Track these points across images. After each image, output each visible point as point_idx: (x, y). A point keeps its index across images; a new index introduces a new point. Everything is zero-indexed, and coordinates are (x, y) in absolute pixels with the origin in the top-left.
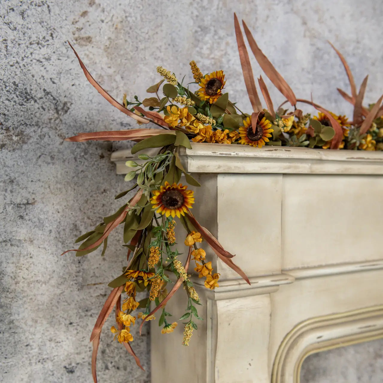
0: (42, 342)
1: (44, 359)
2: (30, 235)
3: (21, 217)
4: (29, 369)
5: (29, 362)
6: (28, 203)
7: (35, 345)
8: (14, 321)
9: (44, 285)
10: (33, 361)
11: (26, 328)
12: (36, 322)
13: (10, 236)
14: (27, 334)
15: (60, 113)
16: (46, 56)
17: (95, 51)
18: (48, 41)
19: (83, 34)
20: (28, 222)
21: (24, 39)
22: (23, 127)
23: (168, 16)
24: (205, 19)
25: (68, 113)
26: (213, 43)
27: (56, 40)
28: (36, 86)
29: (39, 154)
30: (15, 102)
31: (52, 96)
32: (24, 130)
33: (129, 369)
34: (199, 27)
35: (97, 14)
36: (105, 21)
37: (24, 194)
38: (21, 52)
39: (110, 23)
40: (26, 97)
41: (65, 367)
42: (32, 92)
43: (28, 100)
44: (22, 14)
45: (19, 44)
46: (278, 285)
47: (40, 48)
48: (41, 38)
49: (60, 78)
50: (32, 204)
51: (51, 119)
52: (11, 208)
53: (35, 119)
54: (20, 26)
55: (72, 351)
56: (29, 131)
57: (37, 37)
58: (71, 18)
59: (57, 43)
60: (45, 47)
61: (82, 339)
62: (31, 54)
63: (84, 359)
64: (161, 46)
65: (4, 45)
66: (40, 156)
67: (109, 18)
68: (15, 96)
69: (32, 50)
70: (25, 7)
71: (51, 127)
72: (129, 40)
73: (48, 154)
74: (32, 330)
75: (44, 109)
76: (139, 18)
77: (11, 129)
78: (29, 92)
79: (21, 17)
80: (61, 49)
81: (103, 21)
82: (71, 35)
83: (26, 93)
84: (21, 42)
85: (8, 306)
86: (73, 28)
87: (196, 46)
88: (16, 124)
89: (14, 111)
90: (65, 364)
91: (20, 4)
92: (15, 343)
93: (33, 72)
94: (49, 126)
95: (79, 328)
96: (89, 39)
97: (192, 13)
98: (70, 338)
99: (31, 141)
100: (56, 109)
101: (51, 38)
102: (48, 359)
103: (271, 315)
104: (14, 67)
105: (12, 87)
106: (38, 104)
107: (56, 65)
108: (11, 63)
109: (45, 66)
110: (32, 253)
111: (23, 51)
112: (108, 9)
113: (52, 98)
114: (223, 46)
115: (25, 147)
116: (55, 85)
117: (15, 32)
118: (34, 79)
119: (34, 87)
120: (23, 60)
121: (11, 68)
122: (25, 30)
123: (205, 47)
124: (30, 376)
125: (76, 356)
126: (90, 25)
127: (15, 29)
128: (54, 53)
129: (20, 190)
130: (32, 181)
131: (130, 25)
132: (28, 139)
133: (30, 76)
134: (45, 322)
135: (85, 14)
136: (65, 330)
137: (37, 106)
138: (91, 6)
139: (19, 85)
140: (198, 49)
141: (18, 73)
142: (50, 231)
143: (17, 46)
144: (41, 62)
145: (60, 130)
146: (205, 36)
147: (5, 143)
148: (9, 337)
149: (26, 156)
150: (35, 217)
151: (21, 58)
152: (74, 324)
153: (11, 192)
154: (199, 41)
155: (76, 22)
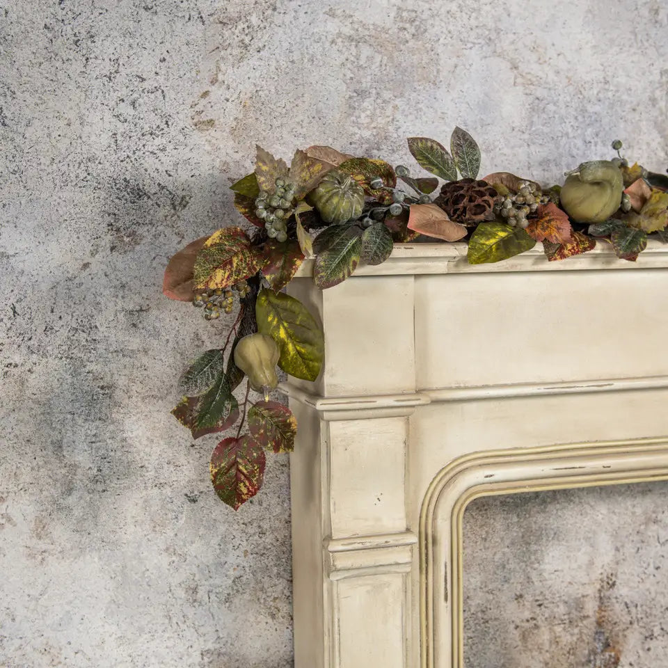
0: (158, 465)
1: (161, 484)
2: (144, 345)
3: (134, 325)
4: (144, 493)
5: (144, 485)
6: (141, 310)
7: (150, 467)
8: (127, 439)
9: (160, 401)
10: (149, 485)
11: (140, 448)
12: (152, 441)
13: (122, 346)
14: (142, 454)
15: (177, 208)
16: (161, 147)
17: (218, 135)
18: (163, 129)
19: (204, 118)
20: (141, 331)
21: (136, 131)
22: (134, 226)
23: (311, 83)
24: (363, 80)
25: (187, 208)
26: (375, 109)
27: (172, 128)
28: (149, 181)
29: (154, 255)
30: (126, 200)
31: (167, 190)
32: (136, 229)
33: (265, 505)
34: (355, 91)
35: (220, 93)
36: (230, 100)
37: (136, 300)
38: (132, 145)
39: (236, 101)
40: (138, 194)
41: (186, 495)
42: (145, 188)
43: (140, 197)
44: (133, 104)
45: (130, 137)
46: (413, 406)
47: (153, 139)
48: (155, 127)
49: (177, 170)
50: (146, 311)
51: (167, 216)
52: (122, 314)
53: (149, 217)
54: (131, 117)
55: (195, 477)
56: (142, 230)
57: (150, 127)
58: (189, 101)
59: (173, 131)
60: (160, 137)
61: (206, 465)
62: (144, 146)
63: (208, 487)
64: (302, 121)
65: (113, 140)
66: (154, 258)
67: (235, 96)
68: (126, 193)
69: (144, 142)
70: (135, 95)
71: (168, 225)
72: (262, 118)
73: (164, 254)
74: (147, 450)
75: (159, 206)
76: (273, 90)
77: (122, 229)
78: (141, 187)
79: (132, 107)
80: (178, 137)
81: (228, 100)
82: (190, 121)
83: (139, 189)
84: (133, 134)
85: (121, 422)
86: (191, 112)
87: (350, 115)
88: (128, 224)
89: (124, 210)
90: (185, 491)
91: (131, 93)
92: (128, 463)
93: (146, 166)
94: (165, 224)
95: (202, 451)
96: (211, 123)
97: (345, 75)
98: (191, 462)
99: (143, 242)
100: (173, 204)
101: (166, 126)
102: (166, 483)
103: (405, 443)
104: (125, 162)
105: (121, 184)
106: (152, 200)
107: (172, 156)
108: (122, 158)
109: (159, 158)
110: (147, 365)
111: (134, 143)
112: (235, 85)
113: (168, 192)
114: (389, 111)
115: (138, 248)
116: (171, 177)
117: (126, 124)
118: (148, 173)
119: (147, 181)
120: (134, 153)
121: (122, 164)
122: (137, 120)
123: (363, 115)
124: (145, 501)
125: (199, 483)
126: (212, 107)
127: (126, 121)
128: (170, 142)
129: (133, 296)
130: (146, 286)
131: (263, 100)
132: (141, 239)
133: (143, 170)
134: (162, 442)
135: (206, 94)
136: (186, 453)
137: (150, 202)
138: (214, 85)
139: (131, 181)
140: (353, 118)
141: (129, 168)
142: (168, 341)
143: (128, 139)
144: (155, 154)
145: (178, 227)
146: (363, 102)
147: (115, 245)
148: (122, 456)
149: (139, 258)
150: (149, 326)
151: (132, 152)
152: (196, 447)
153: (123, 297)
154: (355, 108)
155: (195, 105)
